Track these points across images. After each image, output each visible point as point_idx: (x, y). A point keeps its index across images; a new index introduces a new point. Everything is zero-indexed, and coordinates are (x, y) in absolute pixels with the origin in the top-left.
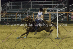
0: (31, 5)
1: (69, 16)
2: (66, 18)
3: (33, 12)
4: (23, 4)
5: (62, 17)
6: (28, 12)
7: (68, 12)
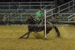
0: (20, 6)
1: (58, 17)
2: (54, 19)
3: (21, 13)
4: (11, 4)
5: (51, 18)
6: (16, 13)
7: (56, 14)
